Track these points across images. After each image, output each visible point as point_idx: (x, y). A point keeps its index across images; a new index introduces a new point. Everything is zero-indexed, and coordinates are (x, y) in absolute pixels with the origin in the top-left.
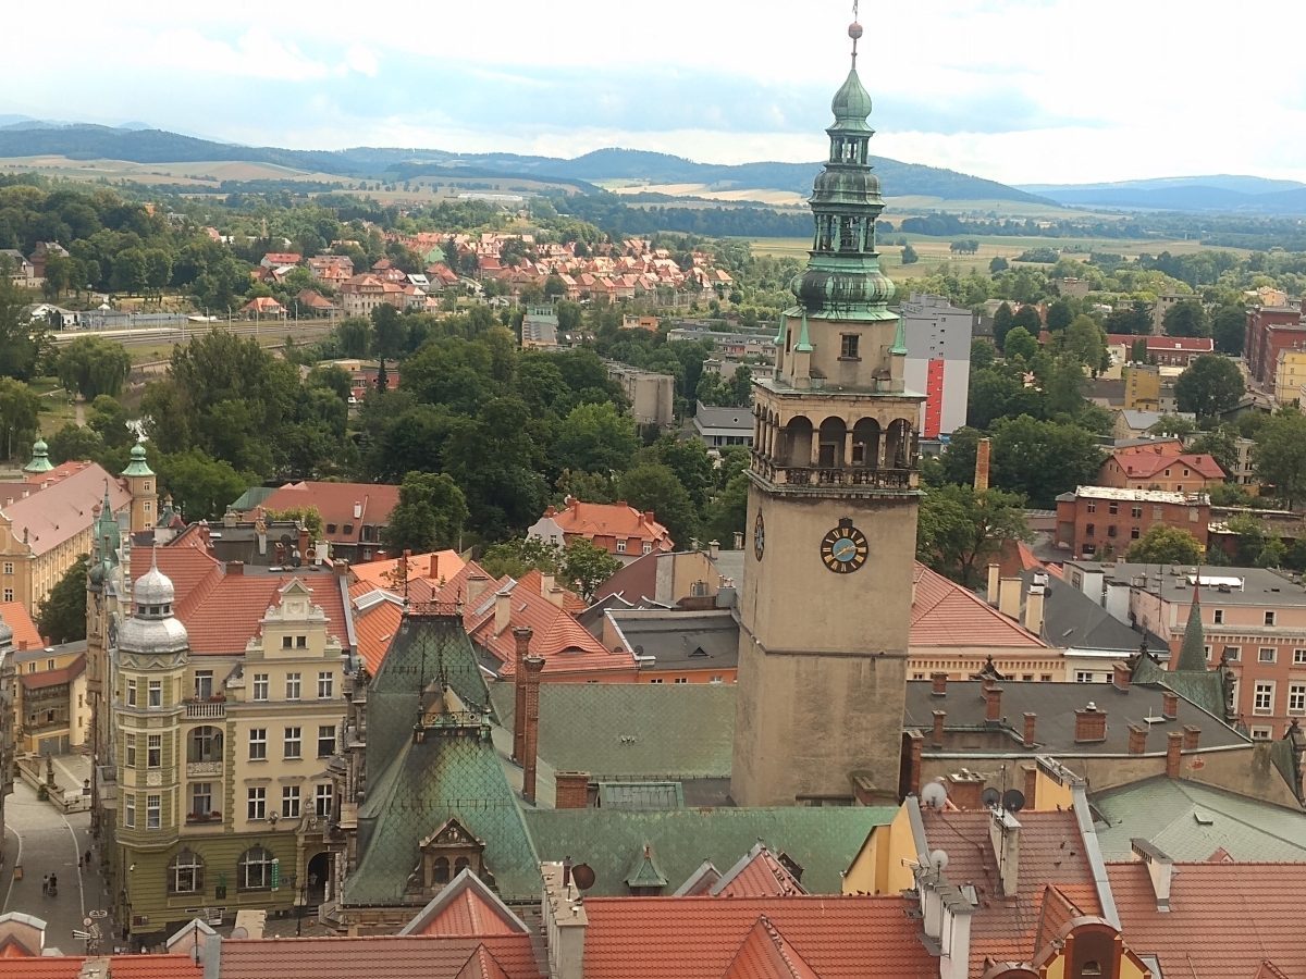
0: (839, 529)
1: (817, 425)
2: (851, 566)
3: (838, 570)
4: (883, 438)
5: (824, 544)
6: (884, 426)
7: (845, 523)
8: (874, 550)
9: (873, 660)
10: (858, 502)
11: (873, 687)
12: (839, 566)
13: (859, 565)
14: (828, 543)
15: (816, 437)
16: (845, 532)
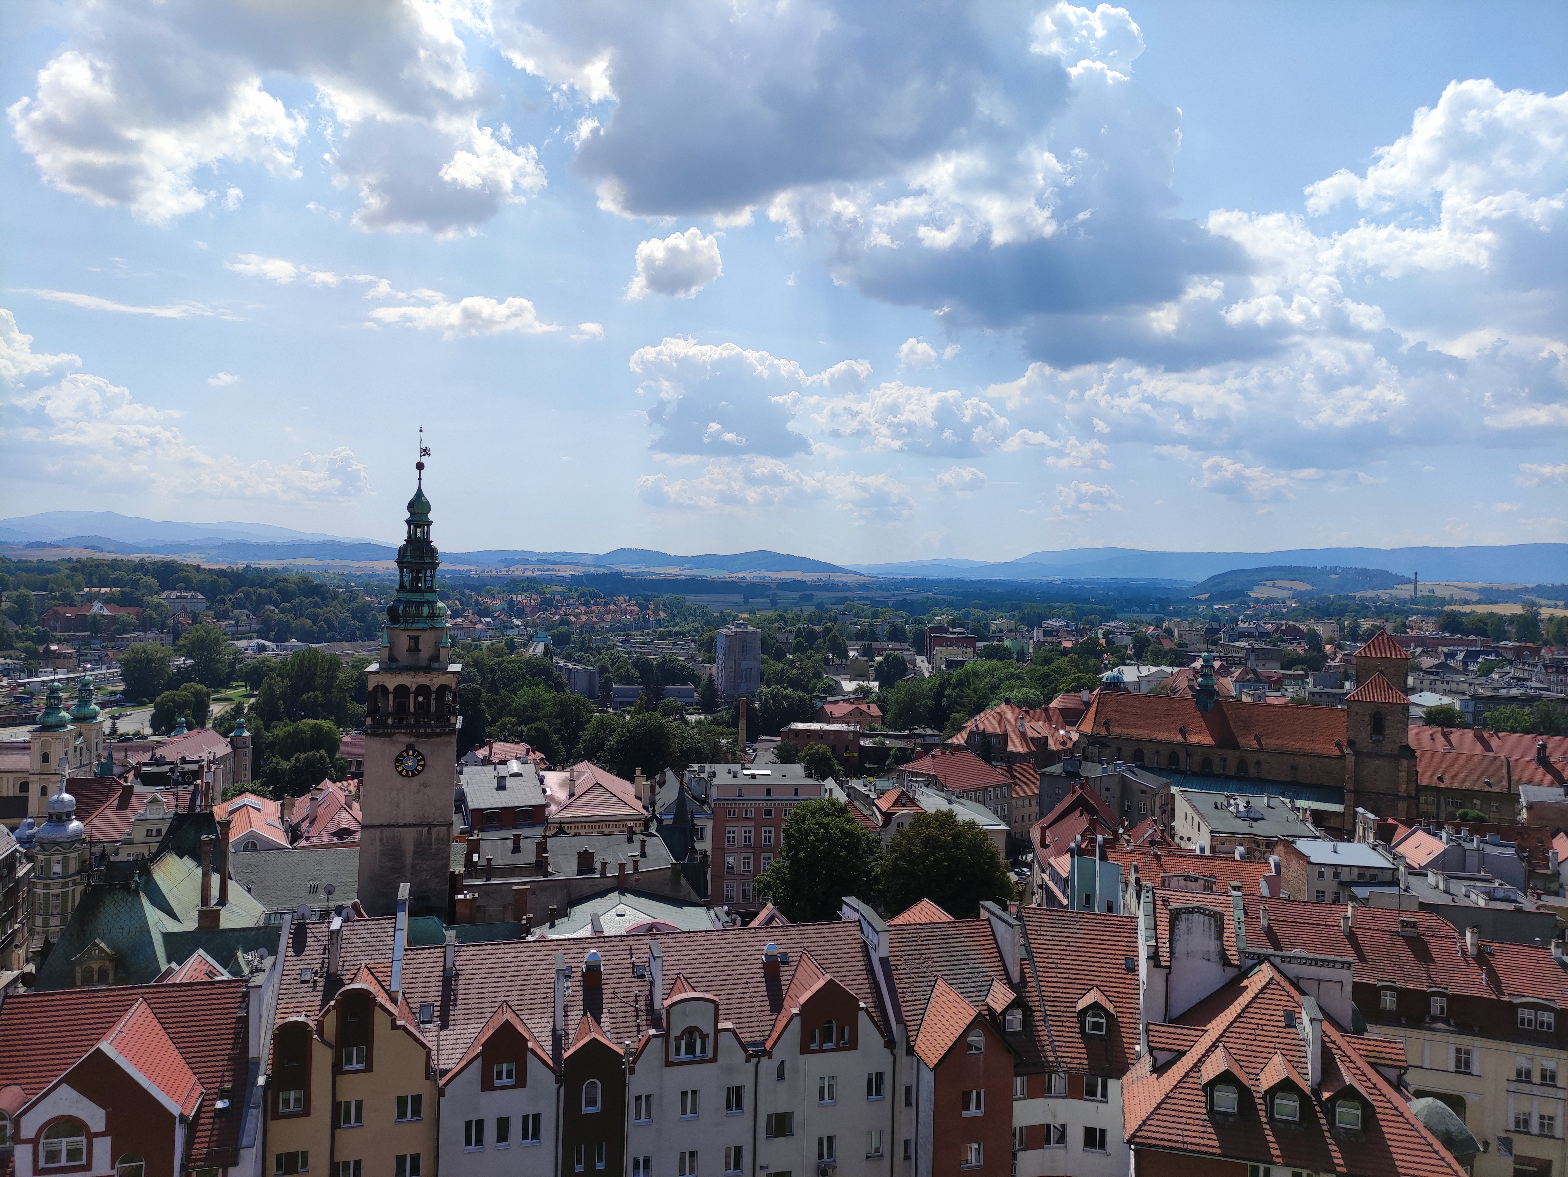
0: (406, 751)
1: (391, 689)
2: (415, 773)
3: (406, 776)
4: (433, 696)
5: (397, 760)
6: (434, 689)
7: (410, 747)
8: (430, 762)
9: (430, 829)
10: (417, 735)
11: (430, 844)
12: (407, 773)
13: (420, 772)
14: (399, 759)
15: (391, 697)
16: (410, 753)
